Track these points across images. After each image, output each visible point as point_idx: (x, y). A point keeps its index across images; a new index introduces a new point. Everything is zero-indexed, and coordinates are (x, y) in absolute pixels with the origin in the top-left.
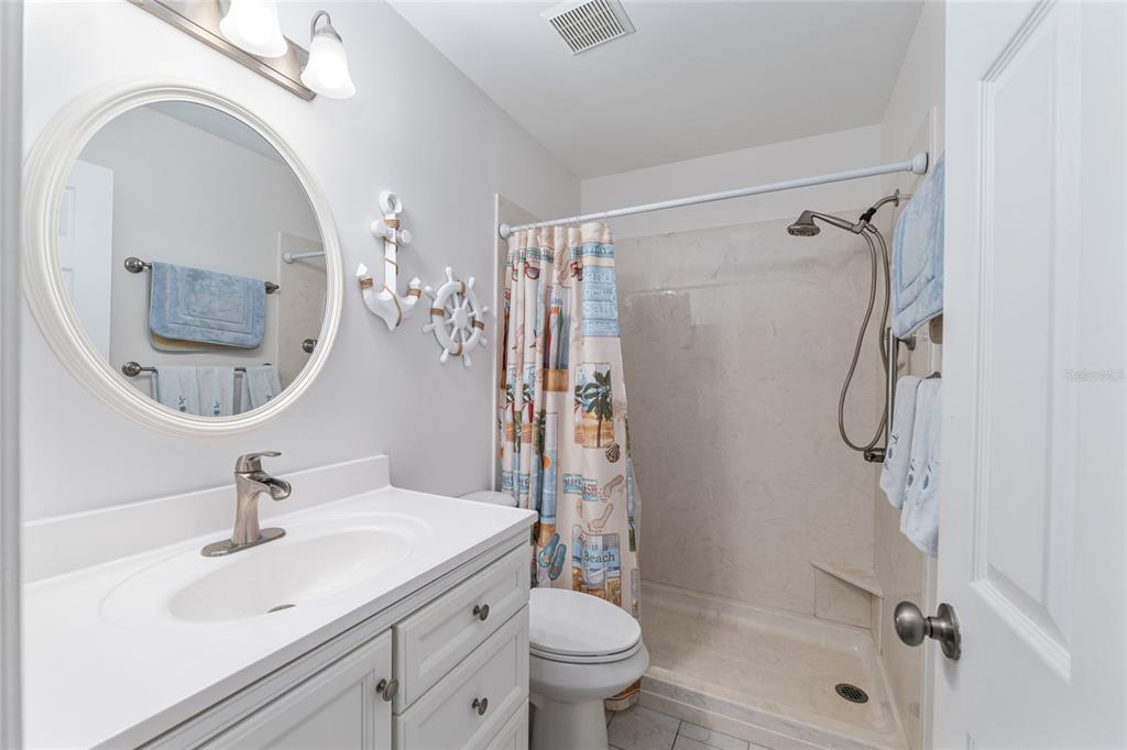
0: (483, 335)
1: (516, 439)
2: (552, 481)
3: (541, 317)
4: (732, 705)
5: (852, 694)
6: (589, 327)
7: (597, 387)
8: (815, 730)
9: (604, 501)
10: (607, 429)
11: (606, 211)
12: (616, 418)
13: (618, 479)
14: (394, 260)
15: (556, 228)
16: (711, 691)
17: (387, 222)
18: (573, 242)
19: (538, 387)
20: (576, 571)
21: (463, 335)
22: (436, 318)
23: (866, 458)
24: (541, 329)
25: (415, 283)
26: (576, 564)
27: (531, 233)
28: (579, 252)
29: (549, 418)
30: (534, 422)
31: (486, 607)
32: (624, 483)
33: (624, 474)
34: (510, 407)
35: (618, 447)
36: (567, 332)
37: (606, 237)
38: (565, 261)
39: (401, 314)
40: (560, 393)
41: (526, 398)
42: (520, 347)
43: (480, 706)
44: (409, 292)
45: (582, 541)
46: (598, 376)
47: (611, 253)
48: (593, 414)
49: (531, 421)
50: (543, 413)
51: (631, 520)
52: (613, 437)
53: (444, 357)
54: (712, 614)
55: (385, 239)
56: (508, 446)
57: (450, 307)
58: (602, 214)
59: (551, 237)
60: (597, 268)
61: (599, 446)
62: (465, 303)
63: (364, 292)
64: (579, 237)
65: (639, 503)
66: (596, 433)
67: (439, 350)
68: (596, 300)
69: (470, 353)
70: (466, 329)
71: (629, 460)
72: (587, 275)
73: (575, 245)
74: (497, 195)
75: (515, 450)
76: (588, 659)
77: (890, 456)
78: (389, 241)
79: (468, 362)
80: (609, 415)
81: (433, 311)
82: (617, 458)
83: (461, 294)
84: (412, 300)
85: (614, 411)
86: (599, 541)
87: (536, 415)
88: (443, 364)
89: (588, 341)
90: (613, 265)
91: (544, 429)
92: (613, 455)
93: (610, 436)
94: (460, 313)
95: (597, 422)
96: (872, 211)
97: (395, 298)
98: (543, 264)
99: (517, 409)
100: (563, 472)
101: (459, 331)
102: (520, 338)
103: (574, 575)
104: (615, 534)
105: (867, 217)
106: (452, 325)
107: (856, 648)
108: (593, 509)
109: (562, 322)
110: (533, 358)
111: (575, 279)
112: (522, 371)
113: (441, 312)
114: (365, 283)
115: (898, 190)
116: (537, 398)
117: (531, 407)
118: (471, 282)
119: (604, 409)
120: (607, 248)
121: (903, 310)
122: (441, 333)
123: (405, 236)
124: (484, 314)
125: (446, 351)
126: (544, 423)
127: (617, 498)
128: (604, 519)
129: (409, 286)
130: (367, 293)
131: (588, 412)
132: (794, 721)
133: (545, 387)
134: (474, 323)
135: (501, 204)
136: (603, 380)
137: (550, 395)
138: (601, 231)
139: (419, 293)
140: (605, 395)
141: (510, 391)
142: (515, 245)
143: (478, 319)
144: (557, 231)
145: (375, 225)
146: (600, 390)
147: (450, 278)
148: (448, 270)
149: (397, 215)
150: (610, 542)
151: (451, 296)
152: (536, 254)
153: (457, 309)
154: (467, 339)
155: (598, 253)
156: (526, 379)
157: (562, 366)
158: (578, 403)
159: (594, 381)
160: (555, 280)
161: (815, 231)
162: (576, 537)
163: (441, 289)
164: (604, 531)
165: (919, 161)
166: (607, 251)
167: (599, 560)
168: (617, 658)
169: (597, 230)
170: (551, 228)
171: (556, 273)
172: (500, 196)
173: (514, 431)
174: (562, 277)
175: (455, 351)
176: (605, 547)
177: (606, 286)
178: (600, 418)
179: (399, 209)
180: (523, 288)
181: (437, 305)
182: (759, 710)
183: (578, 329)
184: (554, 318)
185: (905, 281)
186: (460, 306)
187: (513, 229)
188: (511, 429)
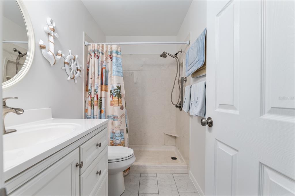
0: (80, 74)
1: (92, 106)
2: (104, 117)
3: (100, 70)
4: (153, 166)
5: (174, 158)
6: (115, 73)
7: (117, 90)
8: (170, 166)
9: (120, 120)
10: (120, 101)
11: (119, 42)
12: (122, 98)
13: (123, 115)
14: (53, 42)
15: (105, 45)
16: (147, 164)
17: (50, 28)
18: (110, 49)
19: (99, 90)
20: (111, 142)
21: (75, 73)
22: (66, 65)
23: (176, 107)
24: (100, 73)
25: (60, 52)
26: (112, 139)
27: (96, 45)
28: (111, 53)
29: (103, 99)
30: (98, 100)
31: (100, 143)
32: (125, 116)
33: (125, 113)
34: (90, 96)
35: (123, 106)
36: (108, 75)
37: (119, 50)
38: (107, 55)
39: (55, 60)
40: (106, 92)
41: (96, 93)
42: (93, 78)
43: (99, 173)
44: (57, 54)
45: (113, 133)
46: (118, 87)
47: (121, 54)
48: (117, 97)
49: (97, 100)
50: (101, 98)
51: (126, 125)
52: (122, 103)
53: (69, 78)
54: (142, 149)
55: (49, 34)
56: (89, 108)
57: (70, 62)
58: (118, 43)
59: (103, 47)
60: (117, 57)
61: (118, 106)
62: (75, 63)
63: (42, 50)
64: (111, 48)
65: (128, 121)
66: (118, 102)
67: (67, 76)
68: (117, 66)
69: (77, 79)
70: (75, 71)
71: (126, 110)
72: (114, 59)
73: (110, 50)
74: (84, 32)
75: (92, 109)
76: (122, 160)
77: (185, 102)
78: (51, 35)
79: (76, 81)
80: (121, 98)
81: (65, 63)
82: (123, 109)
83: (74, 59)
84: (59, 57)
85: (122, 96)
86: (119, 131)
87: (99, 98)
88: (68, 81)
89: (115, 77)
90: (121, 57)
91: (101, 103)
92: (122, 108)
93: (121, 103)
94: (74, 65)
95: (117, 99)
96: (177, 53)
97: (53, 54)
98: (100, 55)
99: (92, 96)
100: (107, 114)
101: (73, 71)
102: (93, 76)
103: (111, 143)
104: (123, 129)
105: (176, 54)
106: (71, 69)
107: (173, 150)
108: (117, 123)
109: (106, 72)
110: (98, 81)
111: (110, 60)
112: (94, 85)
113: (68, 64)
114: (42, 47)
115: (181, 50)
116: (99, 93)
117: (97, 96)
118: (77, 57)
119: (119, 96)
120: (119, 52)
121: (188, 70)
122: (68, 70)
123: (56, 35)
124: (81, 67)
125: (69, 77)
126: (101, 101)
127: (123, 120)
128: (120, 125)
129: (57, 52)
130: (43, 51)
131: (115, 96)
132: (166, 165)
133: (101, 90)
134: (77, 70)
135: (85, 35)
136: (119, 88)
137: (103, 92)
138: (118, 47)
139: (61, 55)
140: (120, 92)
141: (90, 91)
142: (90, 48)
143: (79, 68)
144: (105, 46)
145: (46, 28)
146: (118, 91)
147: (70, 54)
148: (70, 51)
149: (54, 27)
150: (121, 132)
151: (71, 59)
152: (98, 51)
153: (73, 64)
154: (76, 74)
155: (117, 53)
156: (96, 87)
157: (106, 84)
158: (111, 95)
159: (117, 88)
160: (104, 59)
161: (166, 57)
162: (111, 132)
163: (68, 56)
164: (120, 129)
165: (188, 42)
166: (119, 53)
167: (119, 136)
168: (129, 158)
169: (116, 47)
170: (103, 45)
171: (104, 58)
172: (85, 33)
173: (91, 103)
174: (106, 59)
175: (72, 77)
176: (120, 133)
177: (119, 63)
178: (118, 98)
179: (54, 25)
180: (94, 61)
181: (66, 61)
182: (158, 165)
183: (111, 74)
184: (104, 70)
185: (189, 64)
186: (74, 63)
187: (89, 43)
188: (90, 103)
